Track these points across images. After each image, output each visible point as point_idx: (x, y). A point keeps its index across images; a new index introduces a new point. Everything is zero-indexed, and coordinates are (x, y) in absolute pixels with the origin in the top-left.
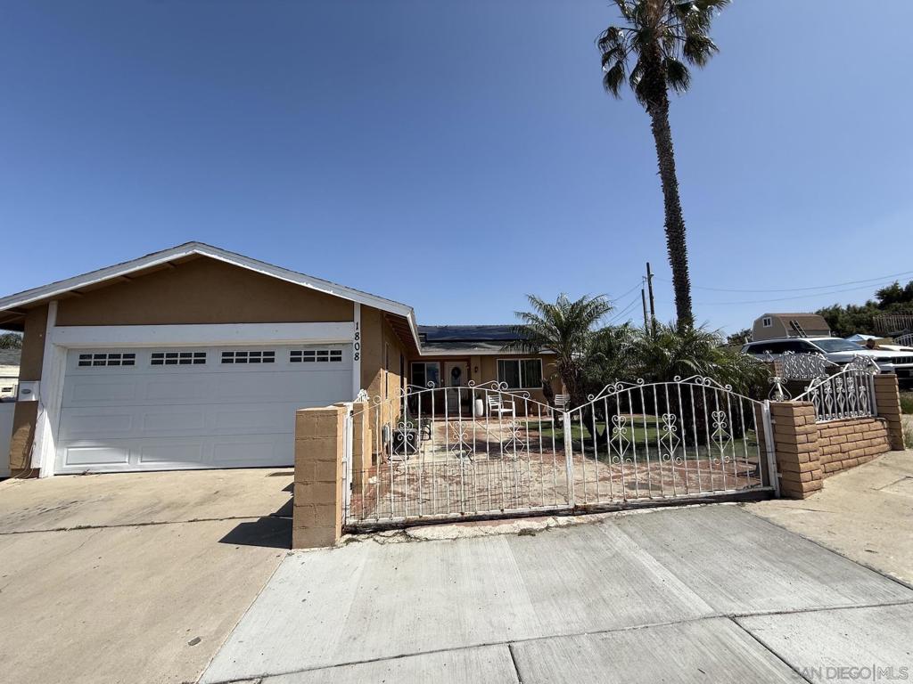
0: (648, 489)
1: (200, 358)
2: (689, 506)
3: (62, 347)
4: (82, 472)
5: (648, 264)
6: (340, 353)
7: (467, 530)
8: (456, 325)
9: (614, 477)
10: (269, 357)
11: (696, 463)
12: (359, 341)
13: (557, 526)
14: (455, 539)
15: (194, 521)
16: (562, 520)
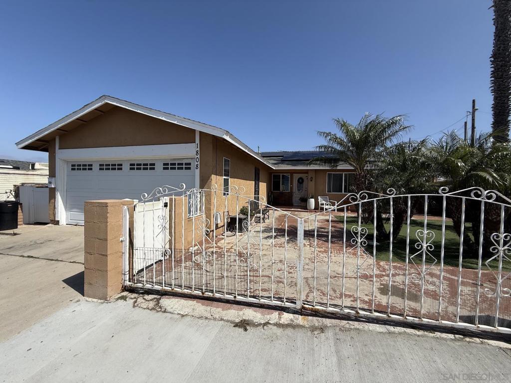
0: (403, 296)
2: (438, 334)
3: (64, 160)
4: (75, 224)
5: (474, 101)
6: (190, 164)
7: (199, 308)
8: (306, 150)
9: (377, 276)
10: (152, 166)
11: (477, 274)
12: (198, 156)
13: (276, 325)
14: (183, 316)
15: (73, 262)
16: (286, 317)
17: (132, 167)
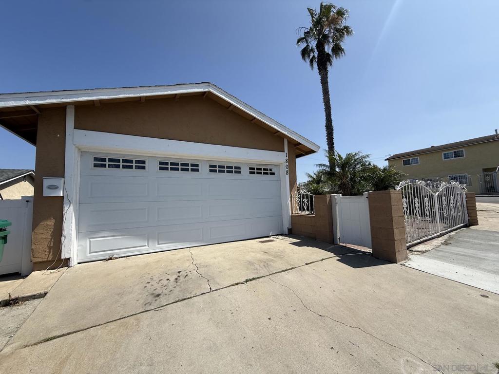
1: (195, 168)
3: (78, 148)
4: (108, 258)
10: (237, 170)
12: (288, 164)
17: (213, 168)
